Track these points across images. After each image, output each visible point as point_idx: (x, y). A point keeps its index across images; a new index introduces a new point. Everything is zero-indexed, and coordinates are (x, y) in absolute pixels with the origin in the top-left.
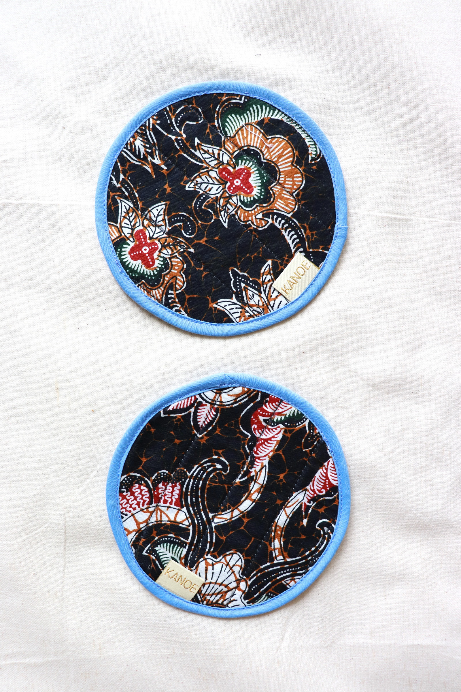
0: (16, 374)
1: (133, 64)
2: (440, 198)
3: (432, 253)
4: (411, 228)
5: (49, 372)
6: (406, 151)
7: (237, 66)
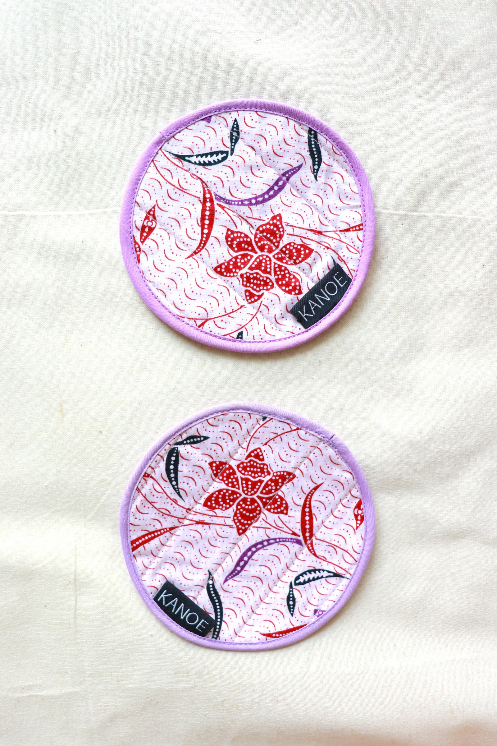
0: (18, 397)
1: (126, 59)
2: (460, 192)
3: (453, 251)
4: (431, 225)
5: (52, 393)
6: (423, 143)
7: (238, 56)
